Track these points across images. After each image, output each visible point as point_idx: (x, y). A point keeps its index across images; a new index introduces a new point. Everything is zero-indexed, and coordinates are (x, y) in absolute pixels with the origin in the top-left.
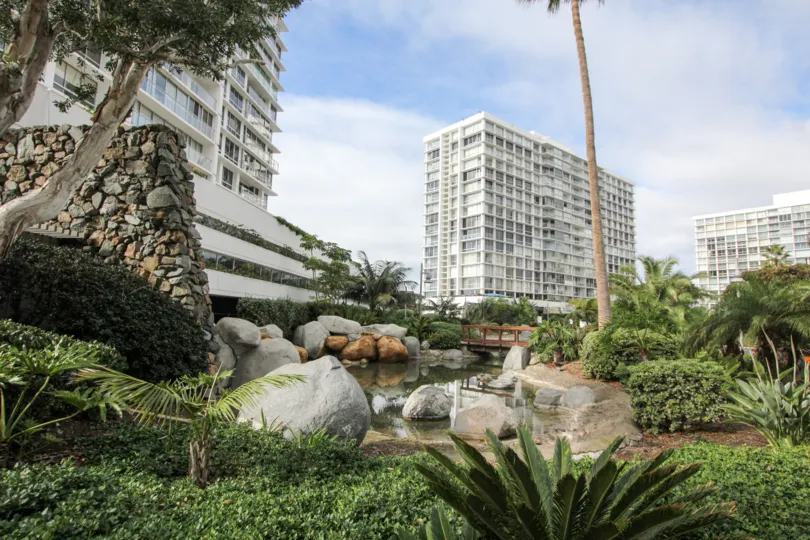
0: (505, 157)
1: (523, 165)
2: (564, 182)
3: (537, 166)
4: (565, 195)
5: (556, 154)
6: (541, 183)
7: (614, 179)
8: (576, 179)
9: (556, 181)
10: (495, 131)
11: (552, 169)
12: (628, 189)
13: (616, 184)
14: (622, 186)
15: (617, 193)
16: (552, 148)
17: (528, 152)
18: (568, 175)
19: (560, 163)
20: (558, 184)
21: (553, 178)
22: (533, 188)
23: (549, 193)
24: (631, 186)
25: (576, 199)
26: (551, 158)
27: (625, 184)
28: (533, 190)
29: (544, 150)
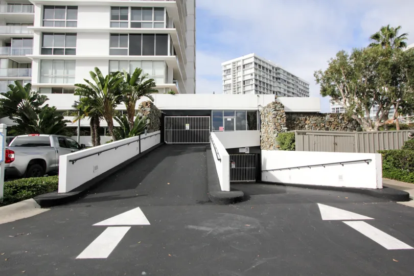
0: (262, 74)
1: (269, 77)
2: (284, 85)
3: (273, 77)
4: (285, 90)
5: (281, 72)
6: (275, 85)
7: (302, 82)
8: (288, 83)
9: (281, 84)
10: (258, 62)
11: (279, 79)
12: (307, 86)
13: (303, 84)
14: (305, 86)
15: (303, 88)
16: (279, 69)
17: (270, 71)
18: (285, 81)
19: (282, 76)
20: (282, 85)
21: (280, 83)
22: (272, 87)
23: (278, 90)
24: (308, 85)
25: (288, 92)
26: (279, 74)
27: (306, 84)
28: (272, 89)
29: (276, 70)
